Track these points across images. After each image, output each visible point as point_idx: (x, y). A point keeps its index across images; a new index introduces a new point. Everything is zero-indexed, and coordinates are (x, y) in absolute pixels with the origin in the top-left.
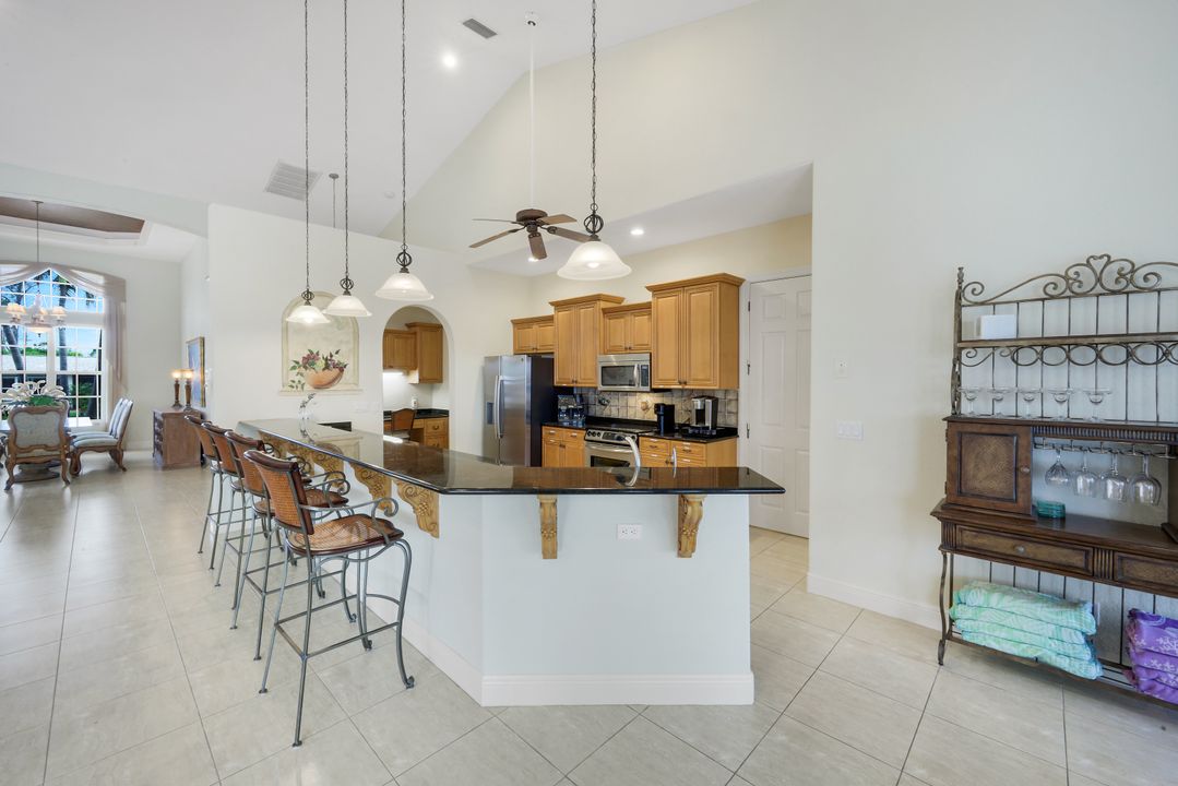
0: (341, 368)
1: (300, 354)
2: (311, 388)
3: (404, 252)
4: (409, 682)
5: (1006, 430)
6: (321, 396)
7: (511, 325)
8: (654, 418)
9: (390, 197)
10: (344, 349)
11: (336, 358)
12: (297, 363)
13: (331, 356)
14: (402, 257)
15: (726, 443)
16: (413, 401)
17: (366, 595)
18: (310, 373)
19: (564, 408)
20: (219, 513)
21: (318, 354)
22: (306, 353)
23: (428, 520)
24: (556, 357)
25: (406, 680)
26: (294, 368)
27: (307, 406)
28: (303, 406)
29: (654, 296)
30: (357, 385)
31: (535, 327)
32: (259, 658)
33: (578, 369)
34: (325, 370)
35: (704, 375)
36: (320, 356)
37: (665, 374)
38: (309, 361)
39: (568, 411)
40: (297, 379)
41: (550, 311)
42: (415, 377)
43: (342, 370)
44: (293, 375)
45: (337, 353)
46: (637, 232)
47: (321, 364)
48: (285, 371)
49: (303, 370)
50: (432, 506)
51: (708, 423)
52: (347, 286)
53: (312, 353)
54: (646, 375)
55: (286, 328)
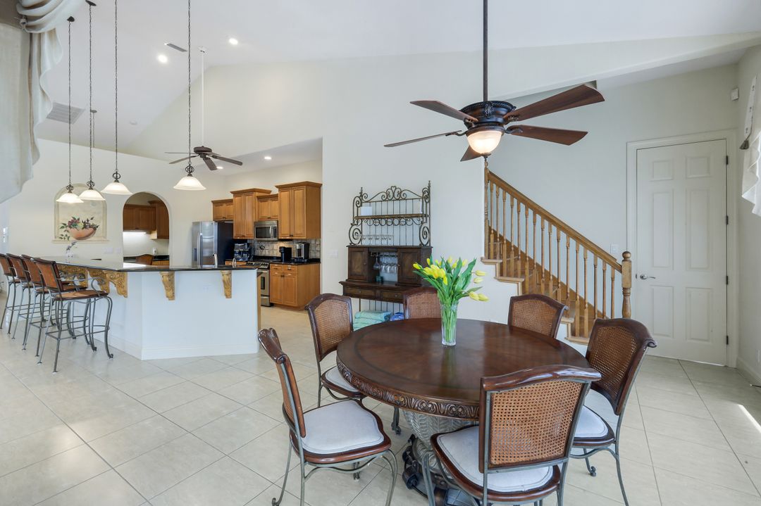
0: (95, 228)
1: (67, 219)
2: (74, 239)
3: (117, 173)
4: (111, 356)
5: (362, 250)
6: (80, 244)
7: (212, 204)
8: (279, 255)
9: (133, 124)
10: (96, 217)
11: (91, 222)
12: (65, 224)
13: (88, 221)
14: (115, 175)
15: (312, 266)
16: (154, 250)
17: (93, 326)
18: (73, 230)
19: (237, 251)
20: (13, 307)
21: (79, 219)
22: (71, 219)
23: (122, 290)
24: (234, 222)
25: (109, 355)
26: (62, 227)
27: (71, 249)
28: (68, 249)
29: (279, 190)
30: (105, 237)
31: (225, 205)
32: (37, 356)
33: (245, 228)
34: (83, 229)
35: (301, 231)
36: (81, 221)
37: (284, 232)
38: (73, 223)
39: (240, 253)
40: (64, 234)
41: (231, 197)
42: (154, 235)
43: (95, 229)
44: (62, 232)
45: (92, 219)
46: (268, 158)
47: (81, 225)
48: (57, 229)
49: (68, 228)
50: (124, 284)
51: (303, 256)
52: (91, 186)
53: (74, 219)
54: (276, 231)
55: (57, 206)
